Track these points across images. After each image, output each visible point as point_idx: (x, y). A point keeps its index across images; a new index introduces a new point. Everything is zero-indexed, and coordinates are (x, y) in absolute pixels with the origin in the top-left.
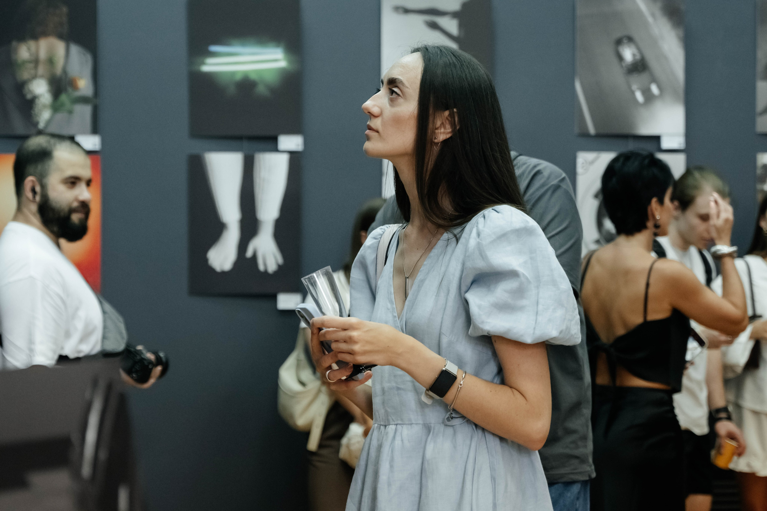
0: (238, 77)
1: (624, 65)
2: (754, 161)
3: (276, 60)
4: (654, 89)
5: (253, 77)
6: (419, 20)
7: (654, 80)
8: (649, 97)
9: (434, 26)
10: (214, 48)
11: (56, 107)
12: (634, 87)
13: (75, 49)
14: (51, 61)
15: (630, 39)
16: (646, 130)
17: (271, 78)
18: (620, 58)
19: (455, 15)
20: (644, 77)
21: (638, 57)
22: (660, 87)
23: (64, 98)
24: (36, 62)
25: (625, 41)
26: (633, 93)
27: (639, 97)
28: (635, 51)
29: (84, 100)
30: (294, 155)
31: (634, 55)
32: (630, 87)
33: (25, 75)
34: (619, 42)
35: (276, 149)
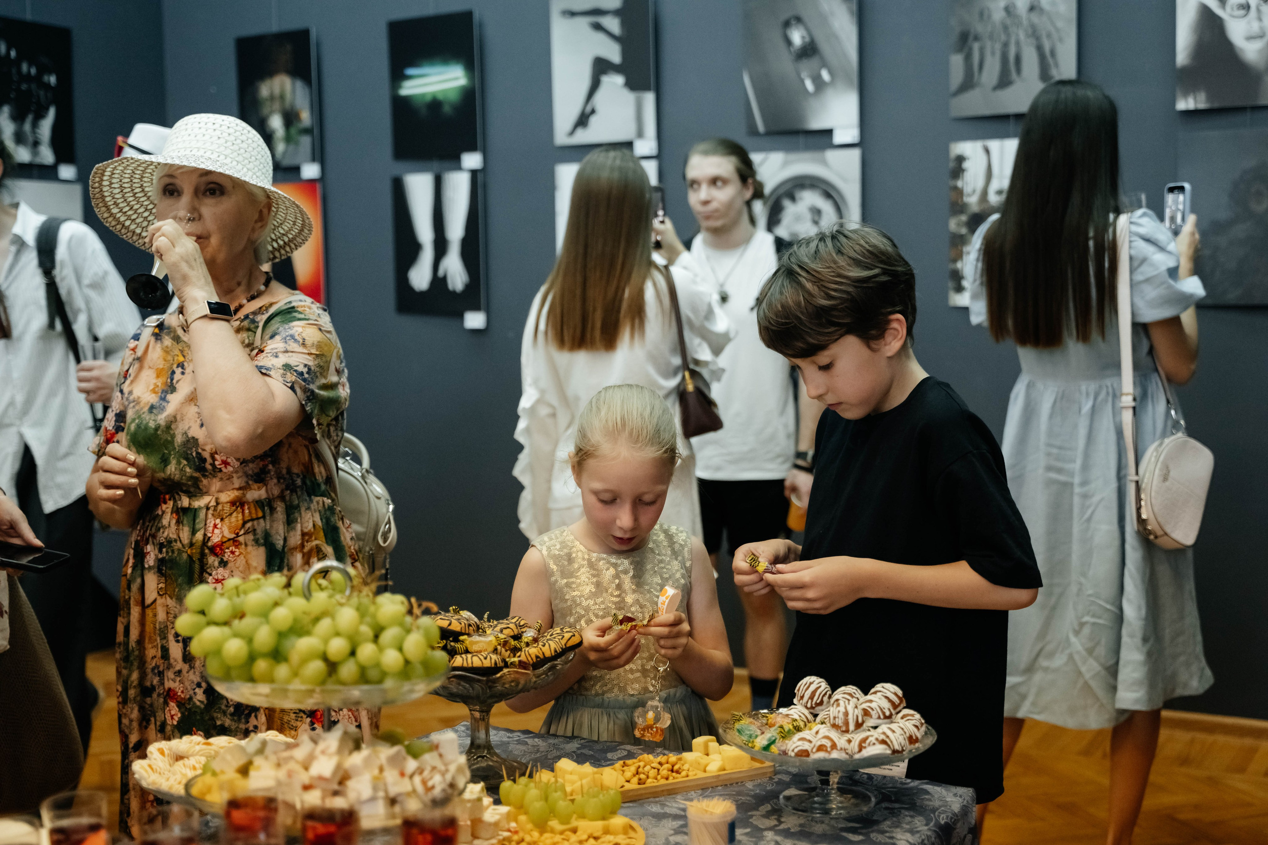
0: (429, 98)
1: (792, 49)
2: (947, 151)
3: (456, 79)
4: (825, 75)
5: (440, 97)
6: (583, 23)
7: (824, 64)
8: (820, 85)
9: (598, 27)
10: (410, 71)
11: (288, 139)
12: (804, 75)
13: (299, 84)
14: (282, 97)
15: (799, 20)
16: (817, 123)
17: (454, 97)
18: (789, 42)
19: (617, 13)
20: (814, 62)
21: (807, 39)
22: (831, 73)
23: (293, 131)
24: (272, 98)
25: (793, 22)
26: (802, 81)
27: (809, 85)
28: (805, 33)
29: (307, 131)
30: (474, 173)
31: (803, 37)
32: (799, 75)
33: (265, 111)
34: (787, 24)
35: (459, 168)
